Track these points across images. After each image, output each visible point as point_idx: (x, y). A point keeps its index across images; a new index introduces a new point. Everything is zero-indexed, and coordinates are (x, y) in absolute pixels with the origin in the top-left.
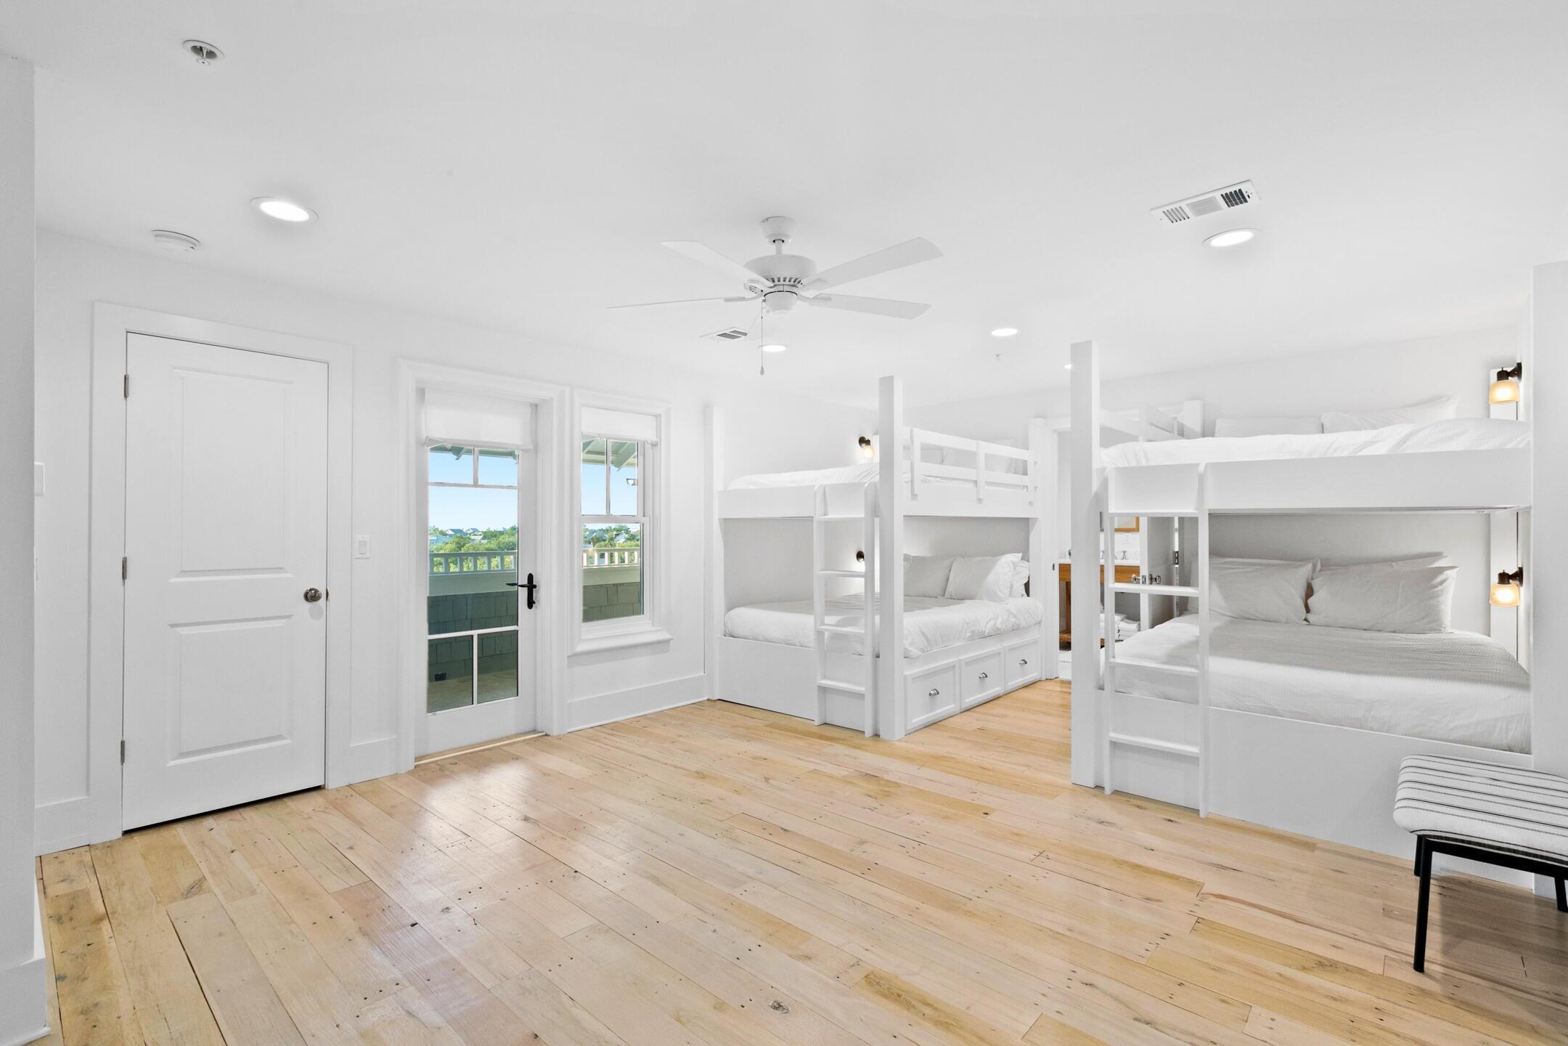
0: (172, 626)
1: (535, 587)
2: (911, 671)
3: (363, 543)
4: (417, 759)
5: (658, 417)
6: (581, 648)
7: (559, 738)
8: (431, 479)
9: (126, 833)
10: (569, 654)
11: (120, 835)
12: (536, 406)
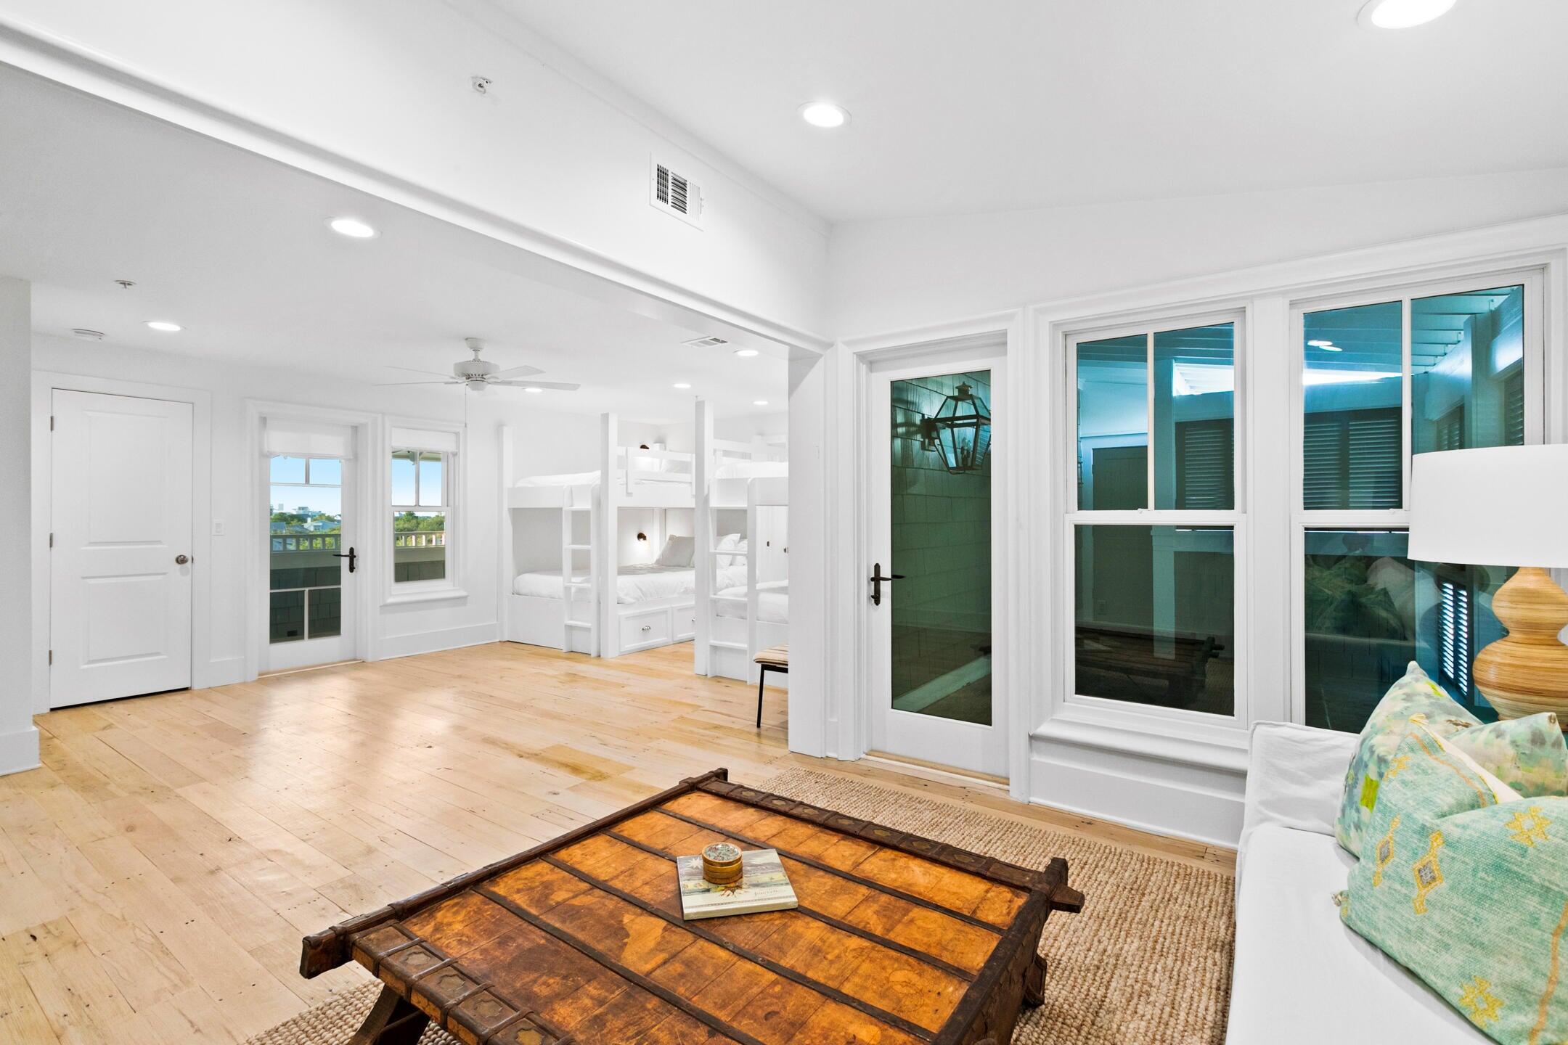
0: (84, 578)
1: (355, 557)
2: (624, 612)
3: (218, 525)
4: (259, 675)
5: (457, 434)
6: (391, 600)
7: (372, 663)
8: (272, 481)
9: (52, 710)
10: (382, 604)
11: (49, 711)
12: (356, 427)
